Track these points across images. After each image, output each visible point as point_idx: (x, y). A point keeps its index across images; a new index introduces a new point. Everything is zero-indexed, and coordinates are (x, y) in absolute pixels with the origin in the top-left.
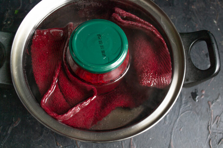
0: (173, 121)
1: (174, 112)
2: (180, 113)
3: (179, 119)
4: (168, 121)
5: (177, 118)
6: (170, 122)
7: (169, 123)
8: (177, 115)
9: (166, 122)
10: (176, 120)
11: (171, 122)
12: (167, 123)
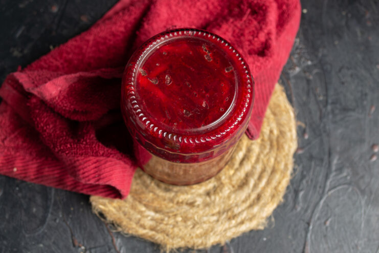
0: (312, 205)
2: (327, 189)
3: (325, 202)
4: (301, 204)
5: (321, 198)
6: (306, 206)
7: (302, 208)
8: (321, 192)
9: (297, 206)
10: (317, 204)
11: (308, 207)
12: (299, 209)
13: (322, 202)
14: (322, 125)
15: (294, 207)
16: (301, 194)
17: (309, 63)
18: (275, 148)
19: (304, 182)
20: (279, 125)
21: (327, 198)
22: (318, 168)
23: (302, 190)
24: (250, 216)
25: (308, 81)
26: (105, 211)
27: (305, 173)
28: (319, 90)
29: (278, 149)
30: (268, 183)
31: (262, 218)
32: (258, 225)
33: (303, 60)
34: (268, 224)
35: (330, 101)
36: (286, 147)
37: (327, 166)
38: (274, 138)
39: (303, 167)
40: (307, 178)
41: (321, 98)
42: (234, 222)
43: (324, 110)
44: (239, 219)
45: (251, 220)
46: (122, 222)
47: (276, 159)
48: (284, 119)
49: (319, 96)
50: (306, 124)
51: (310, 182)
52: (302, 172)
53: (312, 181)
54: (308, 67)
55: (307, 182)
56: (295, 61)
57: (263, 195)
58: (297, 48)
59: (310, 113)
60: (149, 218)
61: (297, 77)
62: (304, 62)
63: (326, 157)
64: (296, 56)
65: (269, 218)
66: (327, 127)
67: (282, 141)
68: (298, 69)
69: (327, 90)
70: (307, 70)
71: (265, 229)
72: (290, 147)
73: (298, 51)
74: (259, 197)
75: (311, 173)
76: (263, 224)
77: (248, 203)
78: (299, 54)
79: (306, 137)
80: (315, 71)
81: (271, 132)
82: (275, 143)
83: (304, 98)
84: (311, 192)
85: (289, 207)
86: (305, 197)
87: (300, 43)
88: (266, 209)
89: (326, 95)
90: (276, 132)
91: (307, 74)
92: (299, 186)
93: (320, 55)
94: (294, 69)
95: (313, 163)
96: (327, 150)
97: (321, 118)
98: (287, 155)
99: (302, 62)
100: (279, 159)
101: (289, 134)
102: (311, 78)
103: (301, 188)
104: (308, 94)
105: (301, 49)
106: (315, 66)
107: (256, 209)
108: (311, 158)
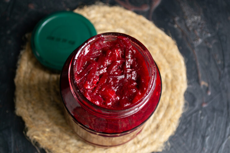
0: (216, 147)
1: (218, 133)
2: (227, 134)
3: (226, 144)
4: (207, 147)
5: (223, 142)
6: (211, 148)
7: (209, 150)
8: (222, 137)
9: (204, 148)
10: (220, 146)
11: (213, 149)
12: (206, 150)
13: (224, 145)
14: (221, 84)
15: (202, 149)
16: (207, 139)
17: (209, 35)
18: (170, 89)
19: (209, 129)
20: (173, 71)
21: (227, 141)
22: (220, 118)
23: (207, 136)
24: (152, 141)
25: (209, 50)
26: (39, 140)
27: (209, 122)
28: (217, 56)
29: (172, 89)
30: (165, 116)
31: (161, 143)
32: (157, 148)
33: (204, 33)
34: (165, 147)
35: (226, 64)
36: (178, 88)
37: (227, 116)
38: (169, 81)
39: (208, 117)
40: (211, 126)
41: (220, 62)
42: (139, 146)
43: (222, 72)
44: (143, 144)
45: (152, 144)
46: (52, 148)
47: (170, 97)
48: (176, 67)
49: (218, 61)
50: (208, 83)
51: (213, 129)
52: (207, 121)
53: (215, 128)
54: (208, 38)
55: (211, 129)
56: (198, 34)
57: (161, 125)
58: (199, 24)
59: (211, 74)
60: (73, 145)
61: (200, 47)
62: (205, 35)
63: (225, 109)
64: (199, 30)
65: (166, 143)
66: (225, 86)
67: (175, 83)
68: (200, 41)
69: (224, 55)
70: (208, 40)
71: (163, 151)
72: (181, 87)
73: (200, 26)
74: (158, 127)
75: (214, 122)
76: (162, 147)
77: (150, 131)
78: (201, 28)
79: (209, 93)
80: (214, 41)
81: (167, 76)
82: (170, 85)
83: (206, 63)
84: (215, 138)
85: (198, 150)
86: (210, 141)
87: (201, 20)
88: (164, 136)
89: (223, 60)
90: (170, 76)
91: (208, 44)
92: (205, 132)
93: (217, 28)
94: (198, 40)
95: (215, 114)
96: (226, 103)
97: (220, 78)
98: (179, 94)
99: (203, 35)
100: (173, 97)
101: (180, 78)
102: (211, 47)
103: (206, 134)
104: (209, 60)
105: (202, 24)
106: (213, 37)
107: (155, 136)
108: (214, 110)
